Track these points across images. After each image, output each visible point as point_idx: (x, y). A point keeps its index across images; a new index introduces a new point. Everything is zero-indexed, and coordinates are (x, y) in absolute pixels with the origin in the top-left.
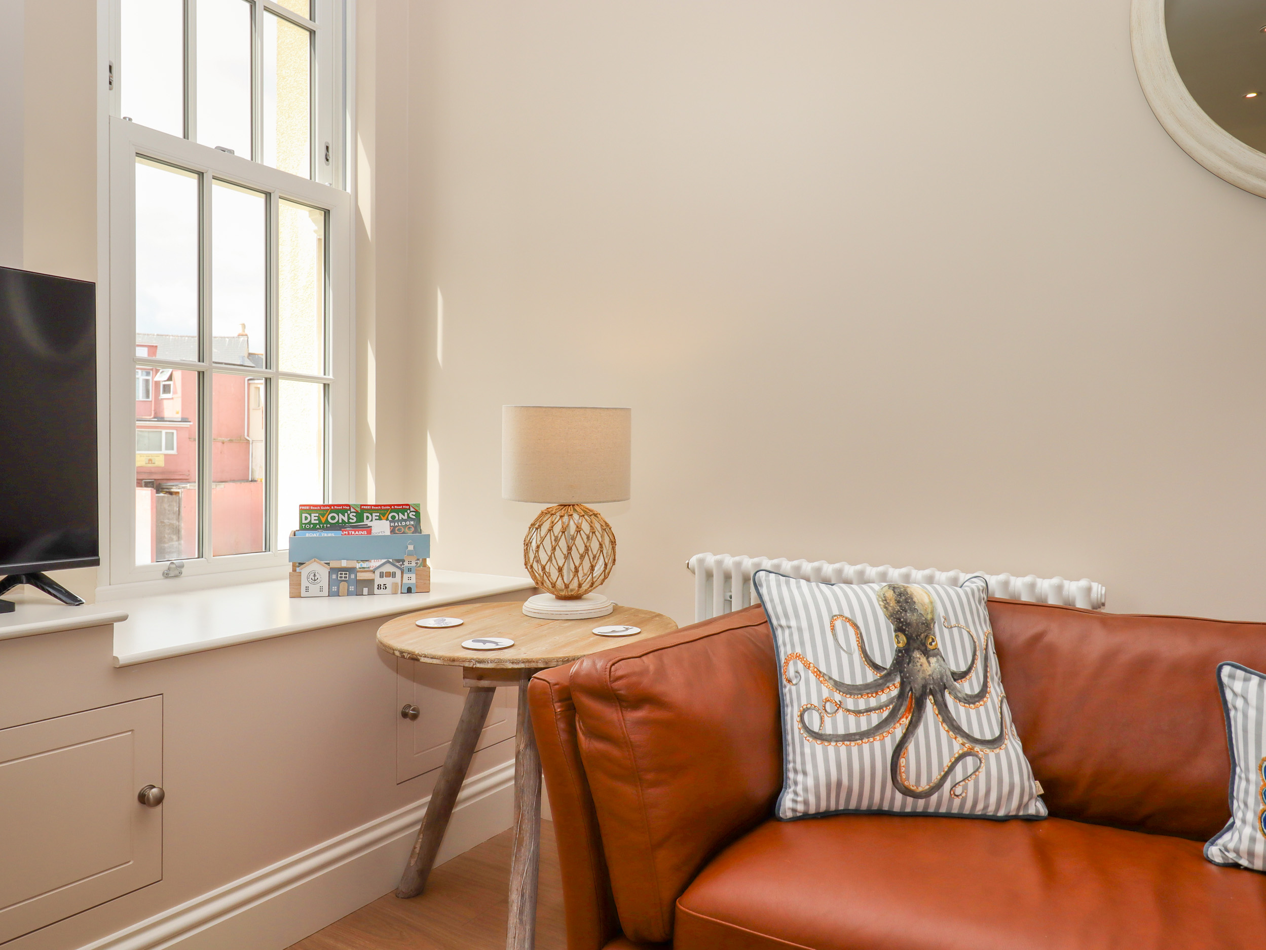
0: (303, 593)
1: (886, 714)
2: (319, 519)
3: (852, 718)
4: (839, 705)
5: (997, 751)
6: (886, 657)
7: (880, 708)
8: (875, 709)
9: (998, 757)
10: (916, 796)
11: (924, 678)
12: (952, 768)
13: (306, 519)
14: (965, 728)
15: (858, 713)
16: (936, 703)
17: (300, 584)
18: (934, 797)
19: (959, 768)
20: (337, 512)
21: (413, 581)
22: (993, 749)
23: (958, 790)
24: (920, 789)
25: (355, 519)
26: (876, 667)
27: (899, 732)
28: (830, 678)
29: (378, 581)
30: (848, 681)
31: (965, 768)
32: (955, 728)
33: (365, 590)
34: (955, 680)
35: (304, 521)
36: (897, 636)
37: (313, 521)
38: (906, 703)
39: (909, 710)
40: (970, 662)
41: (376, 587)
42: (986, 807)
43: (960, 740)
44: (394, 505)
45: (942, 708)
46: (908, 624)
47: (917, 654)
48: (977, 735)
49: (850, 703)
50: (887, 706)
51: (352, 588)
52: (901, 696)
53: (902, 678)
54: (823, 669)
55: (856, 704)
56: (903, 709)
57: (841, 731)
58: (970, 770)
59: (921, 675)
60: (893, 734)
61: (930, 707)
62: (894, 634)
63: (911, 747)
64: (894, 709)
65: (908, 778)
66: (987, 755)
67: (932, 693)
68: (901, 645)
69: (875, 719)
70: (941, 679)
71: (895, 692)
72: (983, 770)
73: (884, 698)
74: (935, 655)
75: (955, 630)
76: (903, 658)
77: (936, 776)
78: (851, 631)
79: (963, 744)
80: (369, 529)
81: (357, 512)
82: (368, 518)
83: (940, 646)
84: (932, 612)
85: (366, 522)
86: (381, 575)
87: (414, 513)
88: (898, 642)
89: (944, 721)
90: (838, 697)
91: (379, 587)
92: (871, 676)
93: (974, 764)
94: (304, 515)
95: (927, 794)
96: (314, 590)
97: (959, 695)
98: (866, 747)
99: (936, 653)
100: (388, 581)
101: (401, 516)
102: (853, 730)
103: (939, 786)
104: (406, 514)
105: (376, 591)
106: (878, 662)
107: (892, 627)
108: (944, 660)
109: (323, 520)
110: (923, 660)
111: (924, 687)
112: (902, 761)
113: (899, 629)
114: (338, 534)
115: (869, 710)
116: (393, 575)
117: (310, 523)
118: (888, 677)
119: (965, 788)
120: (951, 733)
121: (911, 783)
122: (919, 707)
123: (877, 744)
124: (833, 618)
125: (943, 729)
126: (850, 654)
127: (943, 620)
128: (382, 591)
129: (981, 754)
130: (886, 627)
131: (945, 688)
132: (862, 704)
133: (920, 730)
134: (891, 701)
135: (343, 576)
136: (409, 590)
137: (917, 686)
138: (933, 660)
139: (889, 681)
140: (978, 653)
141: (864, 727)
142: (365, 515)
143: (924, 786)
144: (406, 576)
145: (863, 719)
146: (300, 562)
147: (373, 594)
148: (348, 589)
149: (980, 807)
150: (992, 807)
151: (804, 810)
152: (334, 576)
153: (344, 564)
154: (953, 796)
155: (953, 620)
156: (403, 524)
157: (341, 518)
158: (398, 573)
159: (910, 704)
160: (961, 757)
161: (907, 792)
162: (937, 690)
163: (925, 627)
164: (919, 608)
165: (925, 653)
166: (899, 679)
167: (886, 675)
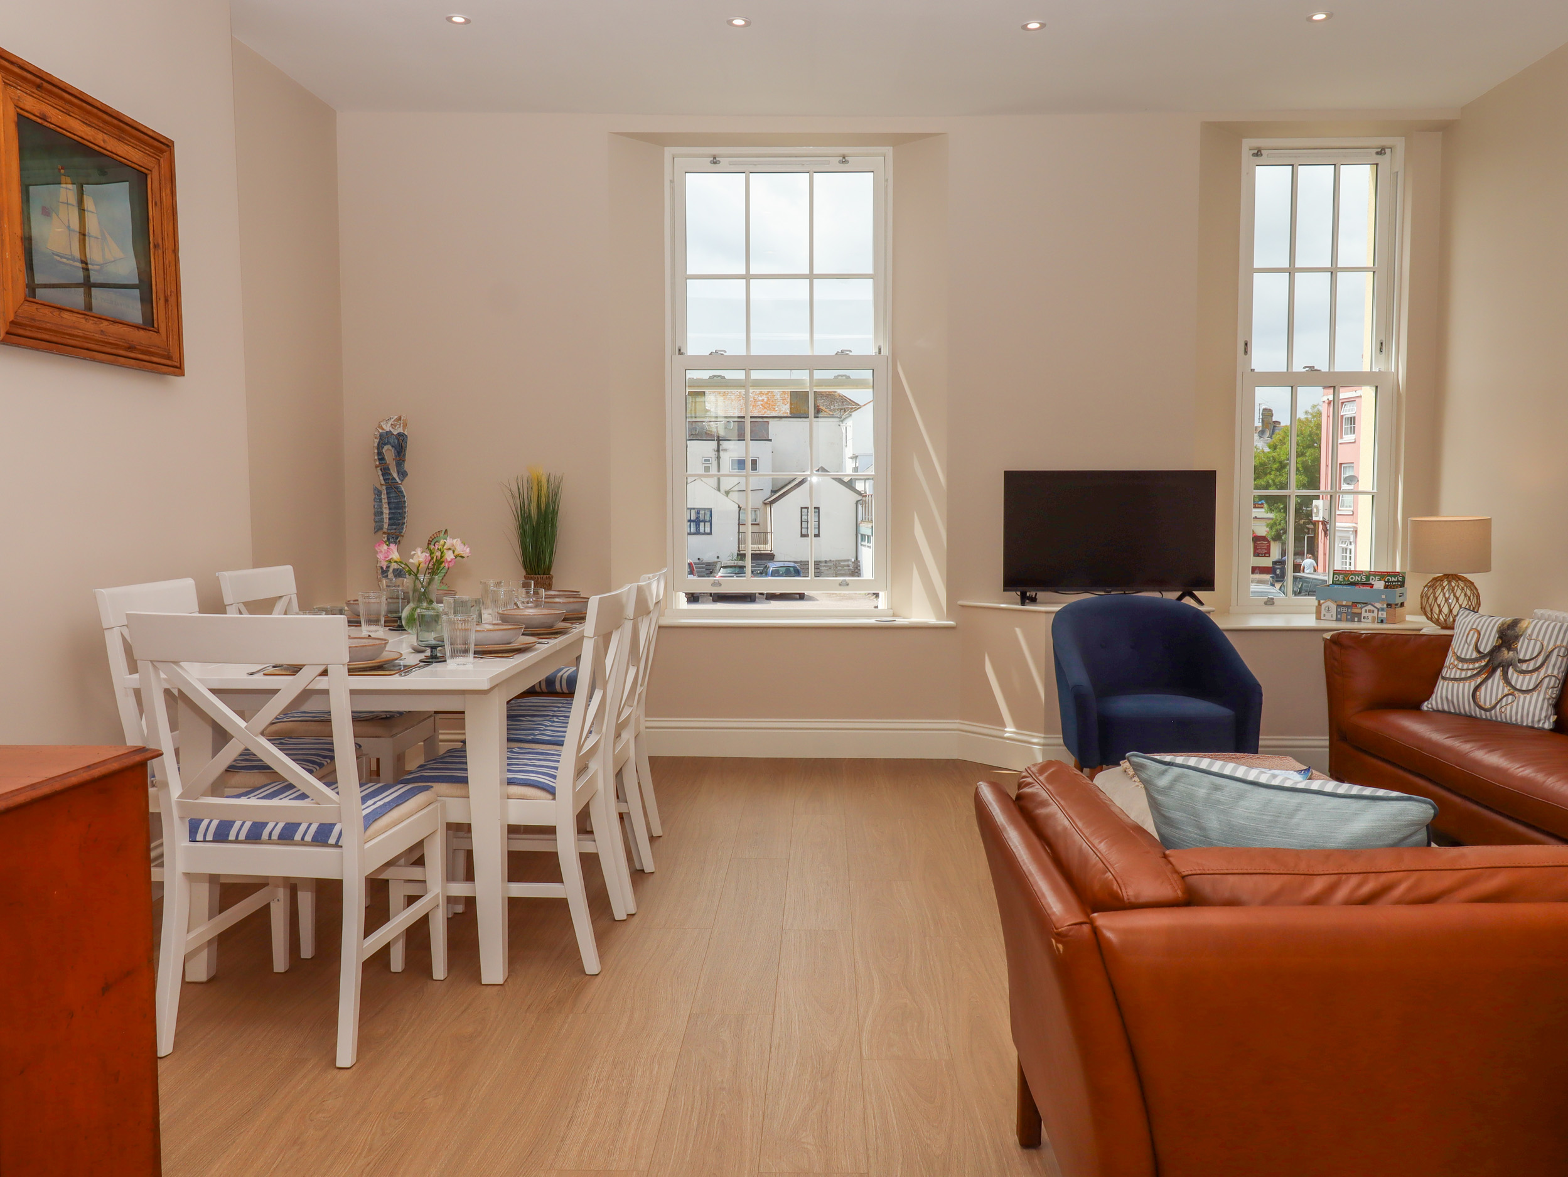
1: (1475, 672)
2: (1344, 579)
3: (1459, 672)
4: (1455, 666)
6: (1486, 647)
7: (1473, 669)
8: (1470, 670)
9: (1525, 698)
10: (1486, 710)
13: (1336, 578)
14: (1513, 683)
15: (1462, 670)
16: (1503, 671)
17: (1321, 613)
18: (1493, 712)
19: (1505, 699)
20: (1357, 575)
21: (1385, 616)
22: (1523, 694)
23: (1503, 710)
24: (1486, 707)
25: (1365, 580)
26: (1479, 652)
27: (1479, 680)
28: (1457, 655)
29: (1364, 614)
31: (1507, 700)
32: (1508, 682)
33: (1356, 619)
34: (1519, 662)
35: (1335, 580)
36: (1497, 640)
37: (1340, 580)
38: (1487, 669)
39: (1488, 672)
40: (1534, 656)
41: (1362, 618)
42: (1516, 720)
43: (1509, 688)
44: (1391, 572)
46: (1506, 635)
47: (1504, 649)
48: (1518, 687)
49: (1460, 666)
50: (1477, 669)
51: (1349, 617)
52: (1486, 666)
53: (1490, 658)
54: (1456, 651)
55: (1463, 666)
56: (1484, 671)
57: (1452, 677)
58: (1510, 701)
59: (1501, 658)
60: (1476, 681)
61: (1499, 672)
63: (1483, 688)
64: (1481, 670)
65: (1480, 701)
66: (1519, 697)
67: (1503, 666)
68: (1497, 644)
69: (1469, 673)
70: (1512, 661)
71: (1483, 663)
72: (1516, 702)
73: (1477, 665)
74: (1513, 651)
75: (1533, 642)
76: (1496, 650)
77: (1494, 702)
78: (1476, 635)
79: (1509, 690)
80: (1372, 586)
81: (1366, 576)
82: (1373, 579)
83: (1519, 648)
84: (1524, 632)
85: (1371, 582)
86: (1366, 611)
89: (1503, 679)
90: (1456, 663)
91: (1364, 618)
92: (1475, 655)
93: (1512, 698)
94: (1335, 576)
96: (1328, 616)
97: (1518, 669)
98: (1461, 685)
99: (1515, 650)
100: (1370, 615)
101: (1393, 579)
102: (1457, 676)
103: (1495, 707)
105: (1363, 620)
106: (1482, 650)
107: (1497, 636)
108: (1517, 653)
109: (1346, 579)
110: (1506, 652)
111: (1500, 663)
112: (1478, 693)
113: (1500, 637)
114: (1354, 587)
116: (1373, 612)
117: (1338, 580)
119: (1506, 709)
120: (1505, 684)
121: (1482, 703)
122: (1494, 671)
126: (1469, 645)
127: (1527, 635)
128: (1365, 620)
129: (1517, 695)
130: (1494, 635)
131: (1511, 665)
132: (1465, 667)
133: (1490, 681)
134: (1481, 667)
135: (1343, 610)
136: (1382, 621)
137: (1496, 663)
138: (1511, 653)
139: (1483, 659)
140: (1543, 653)
141: (1463, 676)
142: (1371, 577)
143: (1488, 706)
144: (1380, 613)
145: (1464, 673)
146: (1322, 602)
147: (1360, 621)
148: (1347, 617)
149: (1514, 719)
150: (1519, 720)
151: (1432, 708)
152: (1339, 610)
153: (1344, 603)
154: (1501, 712)
155: (1534, 637)
156: (1394, 583)
157: (1357, 579)
158: (1376, 611)
159: (1490, 670)
160: (1507, 695)
161: (1481, 708)
162: (1506, 666)
163: (1517, 638)
164: (1517, 629)
165: (1509, 649)
166: (1488, 659)
167: (1482, 656)
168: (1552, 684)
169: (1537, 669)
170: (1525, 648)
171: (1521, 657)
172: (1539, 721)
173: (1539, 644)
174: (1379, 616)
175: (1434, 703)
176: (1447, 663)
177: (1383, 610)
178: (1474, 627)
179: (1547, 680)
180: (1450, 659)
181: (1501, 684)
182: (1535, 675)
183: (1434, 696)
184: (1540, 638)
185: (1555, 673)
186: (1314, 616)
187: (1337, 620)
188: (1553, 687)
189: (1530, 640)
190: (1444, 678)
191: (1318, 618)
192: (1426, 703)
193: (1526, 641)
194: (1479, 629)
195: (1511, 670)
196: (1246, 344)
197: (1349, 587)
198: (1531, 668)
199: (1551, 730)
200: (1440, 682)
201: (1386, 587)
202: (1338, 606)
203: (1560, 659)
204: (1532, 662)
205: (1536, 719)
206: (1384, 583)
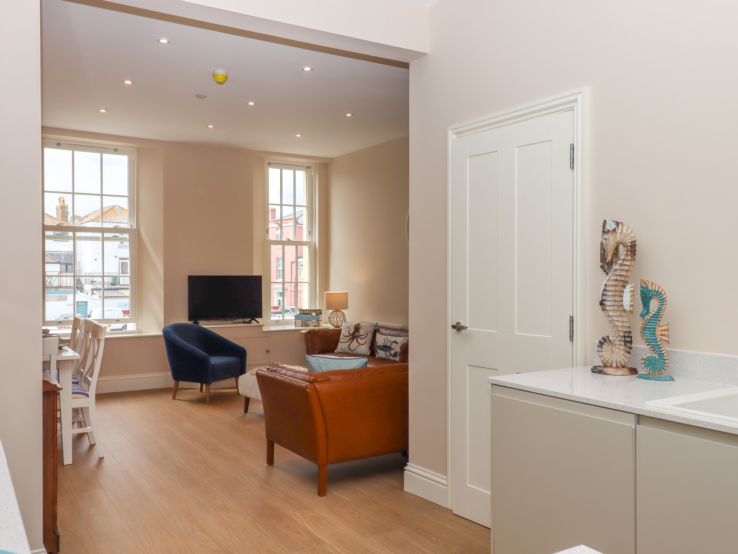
4: (343, 338)
6: (351, 332)
7: (348, 339)
9: (362, 346)
10: (352, 351)
12: (356, 347)
13: (300, 312)
14: (359, 342)
15: (345, 339)
16: (356, 339)
17: (296, 324)
18: (354, 351)
20: (306, 311)
21: (316, 324)
23: (357, 350)
25: (310, 313)
26: (350, 334)
27: (350, 342)
29: (310, 324)
32: (358, 342)
33: (308, 326)
34: (360, 336)
37: (302, 313)
40: (364, 334)
44: (317, 310)
45: (357, 339)
48: (361, 343)
49: (345, 338)
51: (305, 326)
52: (352, 337)
53: (353, 335)
56: (351, 339)
59: (356, 335)
63: (351, 344)
65: (351, 348)
68: (354, 331)
71: (351, 337)
72: (360, 348)
73: (349, 338)
75: (363, 330)
76: (354, 333)
77: (354, 348)
78: (348, 329)
79: (358, 344)
80: (312, 314)
81: (310, 311)
83: (360, 332)
84: (361, 327)
85: (312, 313)
86: (310, 323)
87: (321, 311)
90: (343, 337)
91: (310, 325)
92: (348, 335)
95: (353, 351)
96: (299, 325)
97: (360, 338)
98: (345, 344)
100: (312, 324)
101: (318, 312)
102: (344, 341)
105: (310, 326)
109: (304, 313)
112: (350, 346)
113: (355, 329)
114: (306, 315)
115: (347, 339)
118: (351, 335)
123: (347, 344)
124: (347, 327)
126: (347, 332)
129: (360, 346)
130: (353, 328)
132: (346, 338)
133: (353, 342)
135: (304, 323)
136: (316, 326)
137: (354, 337)
138: (358, 333)
140: (366, 333)
141: (346, 341)
142: (312, 311)
143: (353, 350)
144: (315, 323)
145: (346, 340)
146: (296, 320)
147: (309, 326)
149: (360, 353)
150: (361, 353)
151: (337, 352)
153: (304, 321)
154: (356, 351)
155: (364, 328)
158: (314, 323)
159: (353, 339)
160: (358, 346)
161: (351, 350)
162: (357, 337)
163: (359, 329)
164: (359, 326)
165: (358, 332)
168: (369, 342)
169: (365, 338)
170: (362, 332)
171: (361, 334)
172: (366, 353)
173: (365, 330)
174: (314, 325)
175: (338, 350)
176: (341, 337)
177: (316, 322)
178: (348, 326)
179: (368, 340)
180: (341, 336)
181: (356, 343)
182: (365, 339)
183: (338, 348)
184: (365, 328)
185: (370, 339)
186: (294, 325)
187: (302, 326)
188: (369, 343)
189: (363, 329)
190: (340, 342)
191: (296, 326)
192: (335, 350)
193: (362, 329)
194: (349, 327)
195: (358, 338)
196: (267, 230)
197: (304, 315)
198: (363, 337)
199: (370, 355)
200: (339, 343)
201: (316, 315)
202: (302, 322)
203: (371, 334)
204: (364, 336)
205: (366, 352)
206: (315, 313)
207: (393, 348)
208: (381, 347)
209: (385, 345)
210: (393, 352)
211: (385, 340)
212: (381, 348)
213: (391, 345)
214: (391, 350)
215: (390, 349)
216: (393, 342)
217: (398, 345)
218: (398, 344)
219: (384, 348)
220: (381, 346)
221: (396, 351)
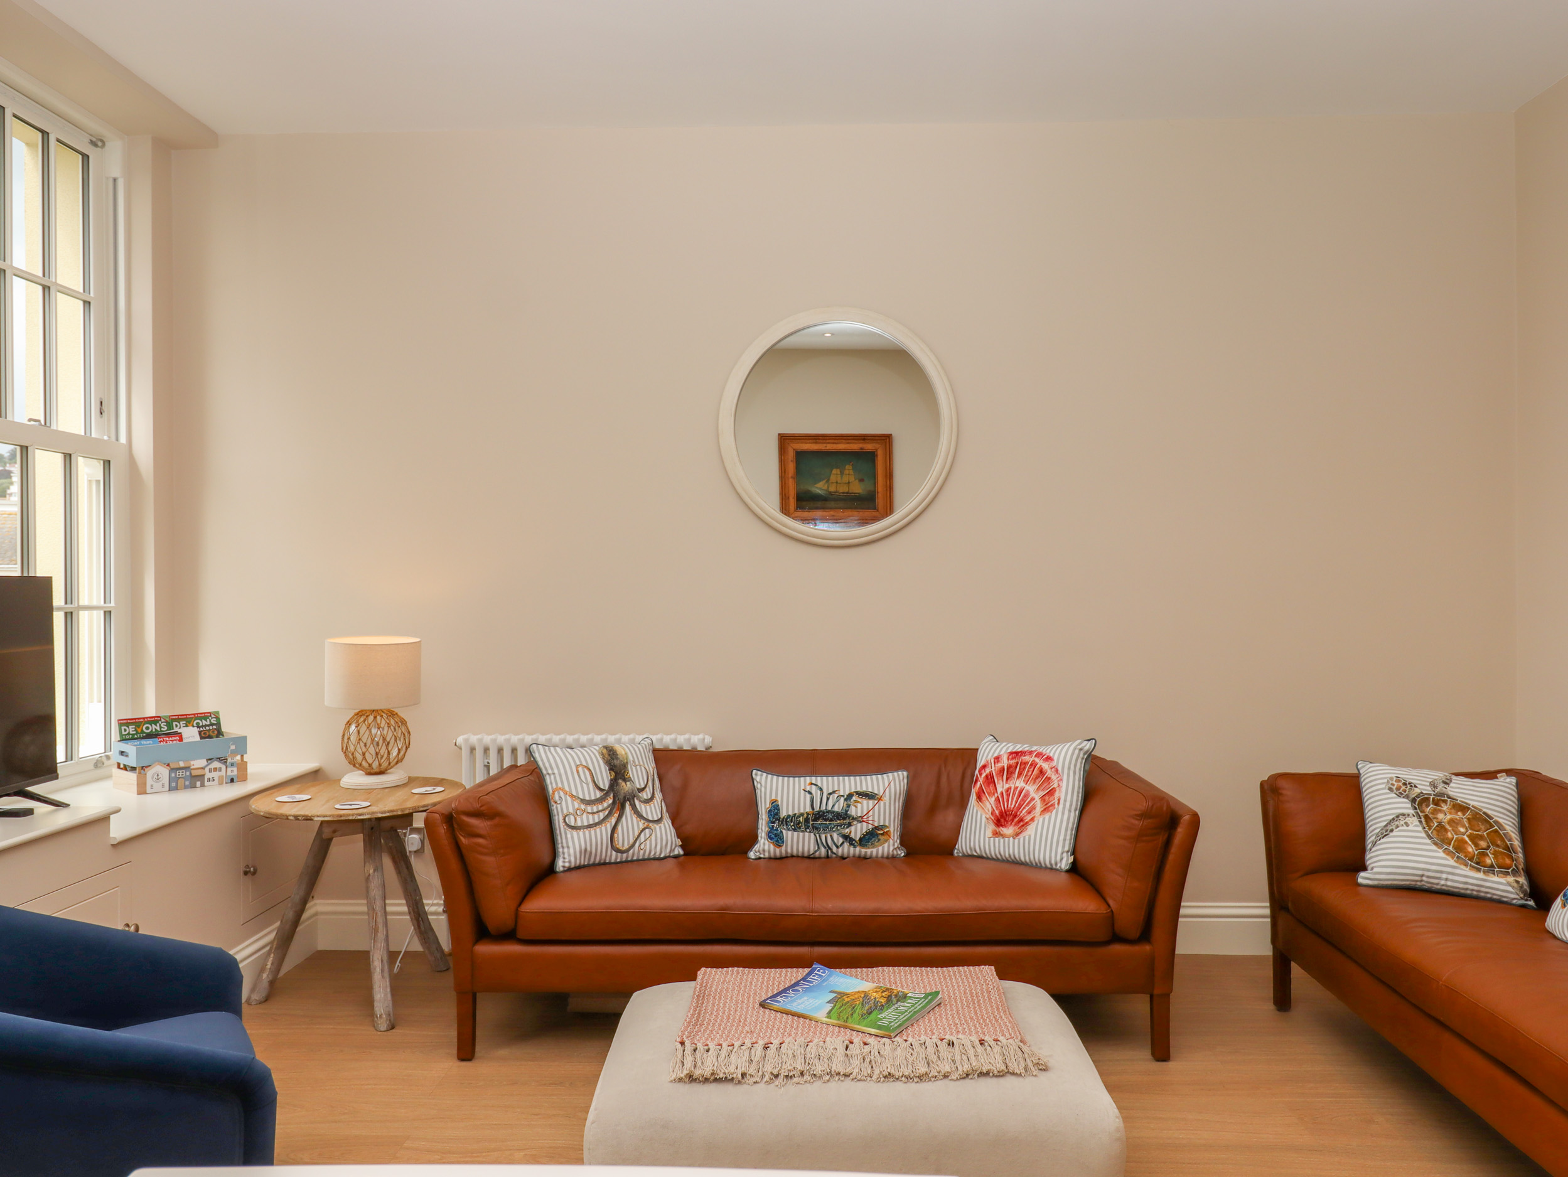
0: (149, 790)
1: (607, 812)
2: (136, 730)
3: (590, 816)
4: (584, 811)
5: (660, 825)
6: (605, 783)
7: (604, 810)
8: (601, 811)
9: (660, 828)
10: (622, 852)
11: (624, 793)
12: (639, 836)
13: (125, 730)
14: (645, 816)
15: (593, 813)
16: (630, 804)
17: (145, 784)
18: (631, 852)
19: (642, 834)
20: (150, 723)
21: (235, 773)
22: (657, 824)
23: (642, 847)
24: (624, 848)
25: (166, 728)
26: (601, 790)
27: (613, 821)
28: (579, 798)
29: (208, 775)
30: (587, 798)
31: (645, 835)
32: (640, 816)
33: (198, 784)
34: (639, 792)
35: (124, 733)
36: (610, 773)
37: (131, 733)
38: (616, 806)
39: (617, 810)
40: (646, 783)
41: (206, 780)
42: (655, 853)
43: (643, 821)
44: (197, 714)
45: (633, 807)
46: (615, 766)
47: (620, 781)
48: (651, 819)
49: (589, 809)
50: (607, 809)
51: (188, 784)
53: (614, 794)
54: (574, 794)
55: (592, 809)
56: (615, 810)
57: (586, 824)
58: (648, 836)
59: (623, 791)
60: (611, 822)
61: (628, 807)
62: (608, 772)
63: (619, 828)
64: (611, 809)
65: (618, 844)
66: (655, 827)
67: (628, 800)
69: (602, 815)
70: (633, 792)
71: (611, 801)
72: (653, 835)
73: (605, 804)
74: (629, 781)
75: (638, 767)
76: (613, 784)
77: (631, 841)
78: (587, 772)
79: (644, 824)
80: (180, 737)
81: (166, 722)
82: (176, 726)
83: (631, 776)
84: (627, 759)
85: (176, 730)
86: (210, 771)
87: (215, 719)
88: (611, 776)
89: (635, 813)
90: (583, 807)
91: (209, 780)
92: (599, 794)
93: (650, 832)
94: (123, 728)
95: (627, 851)
96: (157, 786)
97: (641, 800)
98: (598, 830)
99: (630, 780)
100: (215, 775)
101: (205, 722)
102: (591, 822)
103: (633, 846)
104: (208, 720)
105: (206, 783)
106: (602, 787)
107: (607, 768)
108: (633, 783)
109: (139, 730)
110: (624, 784)
111: (625, 797)
112: (616, 835)
113: (611, 769)
114: (154, 741)
115: (598, 812)
116: (220, 770)
117: (129, 734)
118: (607, 794)
119: (645, 845)
120: (638, 819)
121: (620, 846)
122: (623, 807)
123: (603, 828)
124: (577, 766)
125: (634, 817)
126: (587, 784)
127: (632, 762)
128: (211, 783)
129: (652, 827)
130: (604, 769)
131: (635, 796)
132: (595, 809)
133: (624, 819)
134: (609, 806)
135: (181, 774)
136: (232, 780)
137: (621, 797)
138: (628, 783)
139: (607, 796)
140: (649, 778)
141: (597, 821)
142: (174, 723)
143: (626, 846)
144: (229, 770)
145: (596, 816)
146: (144, 767)
147: (202, 785)
148: (185, 783)
149: (651, 854)
151: (567, 866)
152: (173, 775)
153: (174, 765)
156: (207, 728)
157: (154, 728)
159: (619, 806)
160: (643, 830)
161: (618, 850)
162: (631, 798)
163: (623, 766)
164: (620, 757)
165: (623, 780)
166: (612, 795)
167: (606, 793)
169: (651, 798)
170: (635, 777)
171: (637, 785)
172: (673, 848)
173: (641, 769)
174: (228, 774)
175: (565, 861)
177: (233, 765)
181: (634, 819)
183: (561, 854)
187: (174, 789)
189: (634, 767)
192: (557, 864)
193: (632, 768)
195: (634, 801)
198: (647, 796)
199: (679, 855)
200: (560, 835)
201: (200, 734)
202: (173, 770)
206: (195, 730)
207: (862, 817)
208: (801, 819)
209: (817, 808)
210: (857, 831)
211: (810, 793)
212: (800, 822)
213: (849, 806)
214: (850, 825)
215: (847, 820)
216: (850, 796)
217: (882, 803)
218: (880, 799)
219: (816, 819)
220: (802, 815)
221: (876, 825)
